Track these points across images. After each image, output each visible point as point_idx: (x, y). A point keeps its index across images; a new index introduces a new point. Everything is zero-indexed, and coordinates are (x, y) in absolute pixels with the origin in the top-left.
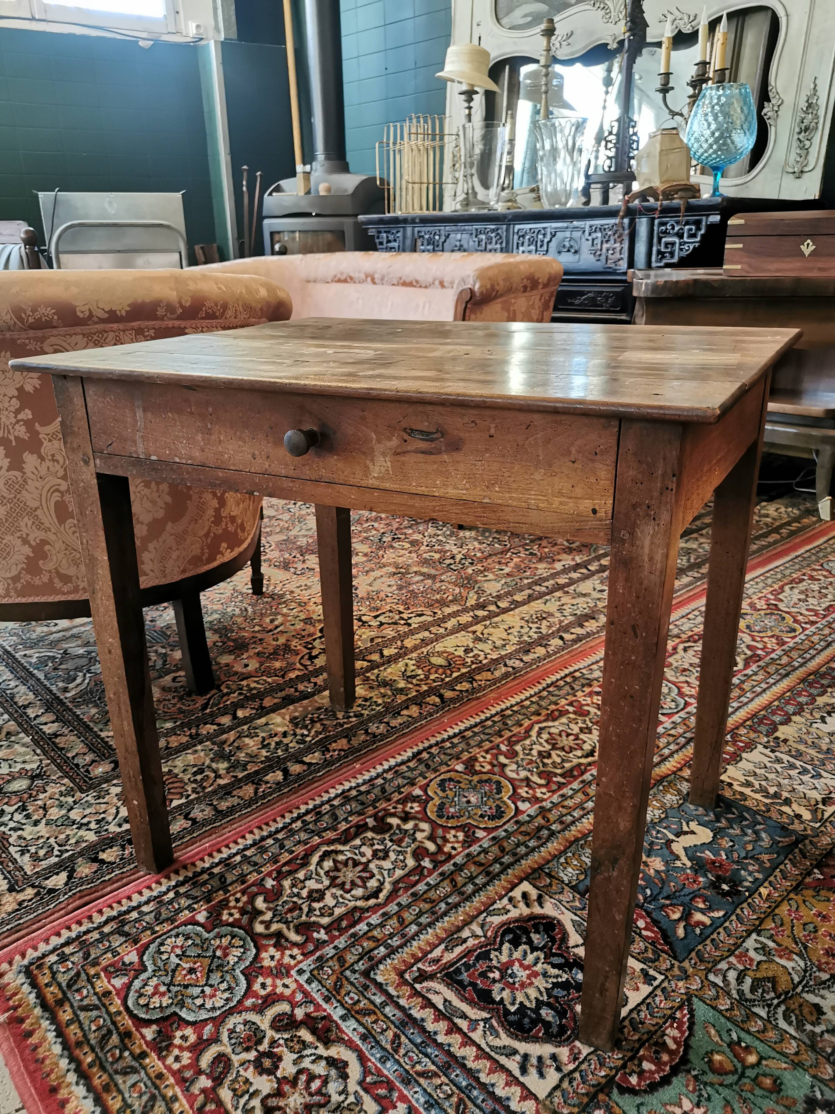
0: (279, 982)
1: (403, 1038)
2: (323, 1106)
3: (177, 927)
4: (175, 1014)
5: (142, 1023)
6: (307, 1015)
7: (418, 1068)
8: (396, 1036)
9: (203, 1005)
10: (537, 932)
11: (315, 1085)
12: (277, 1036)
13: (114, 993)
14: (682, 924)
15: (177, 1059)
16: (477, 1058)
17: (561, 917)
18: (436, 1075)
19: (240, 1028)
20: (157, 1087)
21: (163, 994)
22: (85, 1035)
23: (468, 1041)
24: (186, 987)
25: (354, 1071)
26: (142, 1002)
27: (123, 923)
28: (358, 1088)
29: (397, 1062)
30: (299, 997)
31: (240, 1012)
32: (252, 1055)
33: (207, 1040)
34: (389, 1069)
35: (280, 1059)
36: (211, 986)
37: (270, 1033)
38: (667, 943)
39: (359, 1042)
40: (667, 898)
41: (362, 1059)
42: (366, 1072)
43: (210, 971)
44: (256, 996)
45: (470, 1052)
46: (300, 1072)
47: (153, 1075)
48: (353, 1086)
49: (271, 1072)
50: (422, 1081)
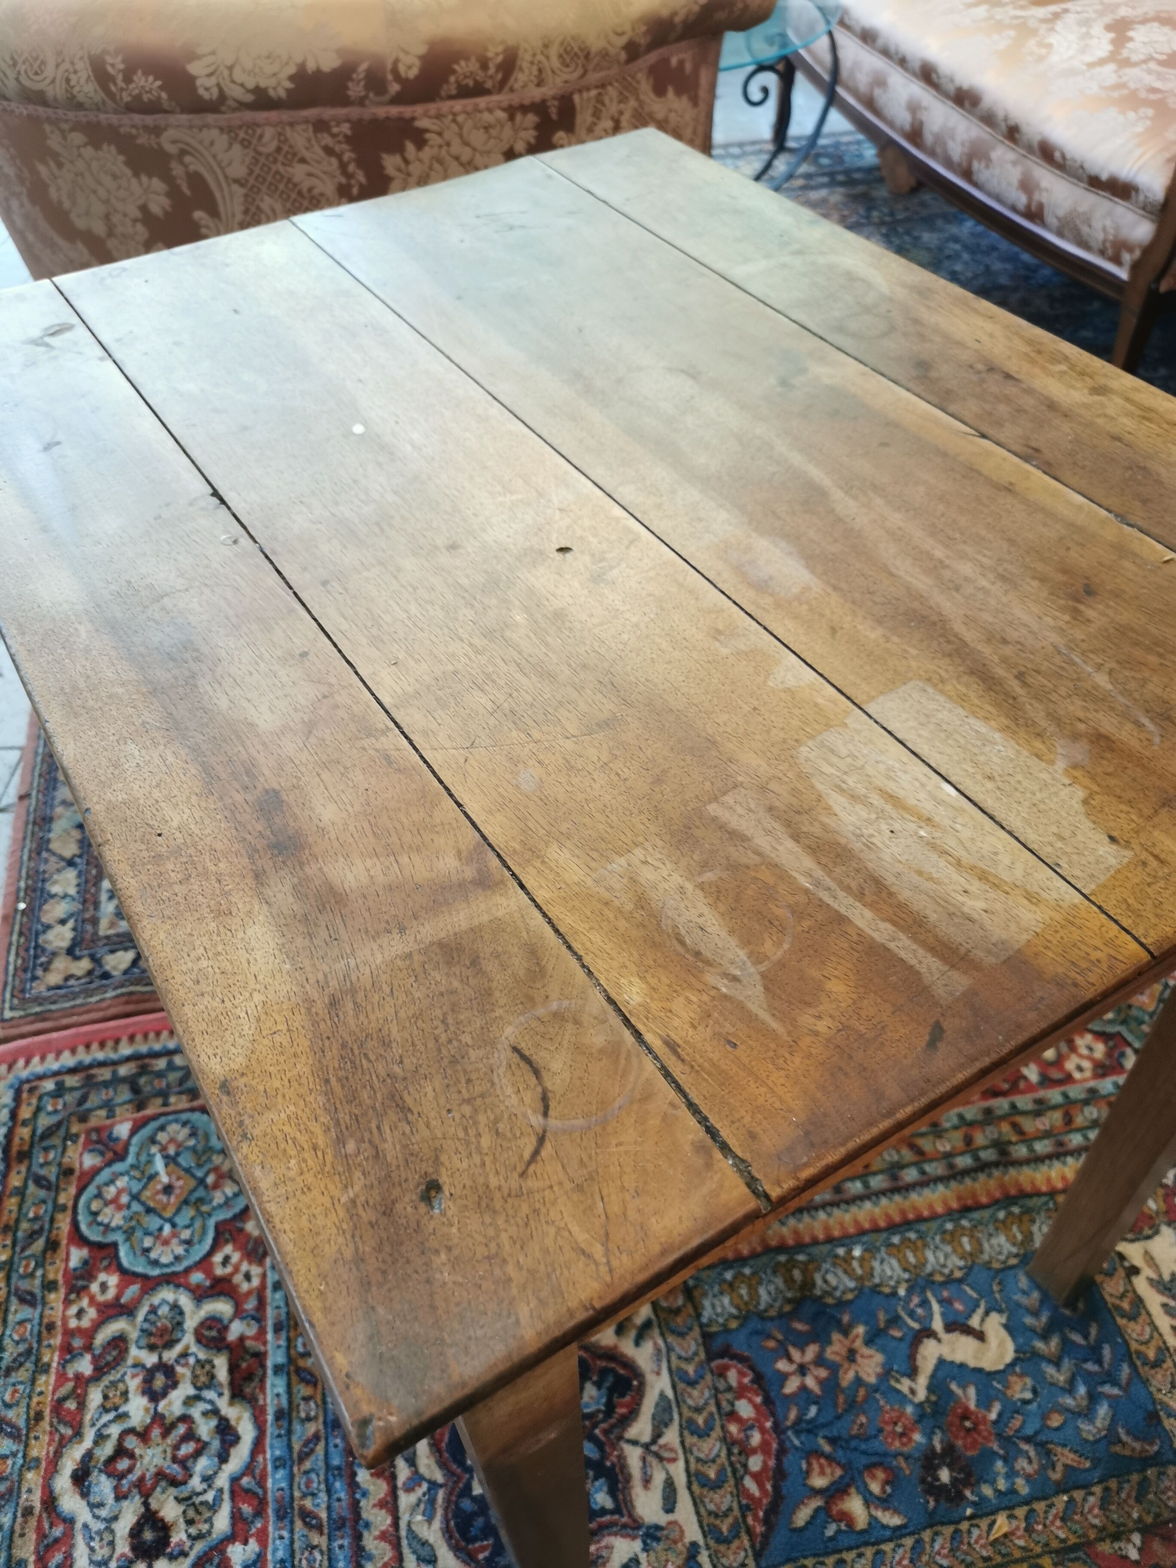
0: (245, 1267)
1: (321, 1446)
2: (175, 1484)
3: (192, 1110)
4: (115, 1245)
5: (76, 1236)
6: (242, 1339)
7: (308, 1503)
8: (316, 1437)
9: (147, 1250)
10: (598, 1385)
11: (187, 1449)
12: (194, 1349)
13: (77, 1174)
14: (817, 1502)
15: (80, 1314)
16: (383, 1536)
17: (650, 1377)
18: (319, 1528)
19: (164, 1311)
20: (39, 1342)
21: (120, 1208)
22: (17, 1221)
23: (390, 1504)
24: (149, 1210)
25: (240, 1455)
26: (95, 1206)
27: (143, 1070)
28: (226, 1487)
29: (291, 1477)
30: (251, 1305)
31: (178, 1286)
32: (150, 1359)
33: (122, 1306)
34: (276, 1481)
35: (175, 1385)
36: (174, 1225)
37: (188, 1339)
38: (766, 1521)
39: (270, 1418)
40: (832, 1441)
41: (258, 1446)
42: (249, 1469)
43: (186, 1202)
44: (209, 1272)
45: (380, 1520)
46: (185, 1418)
47: (46, 1321)
48: (222, 1481)
49: (154, 1396)
50: (299, 1524)
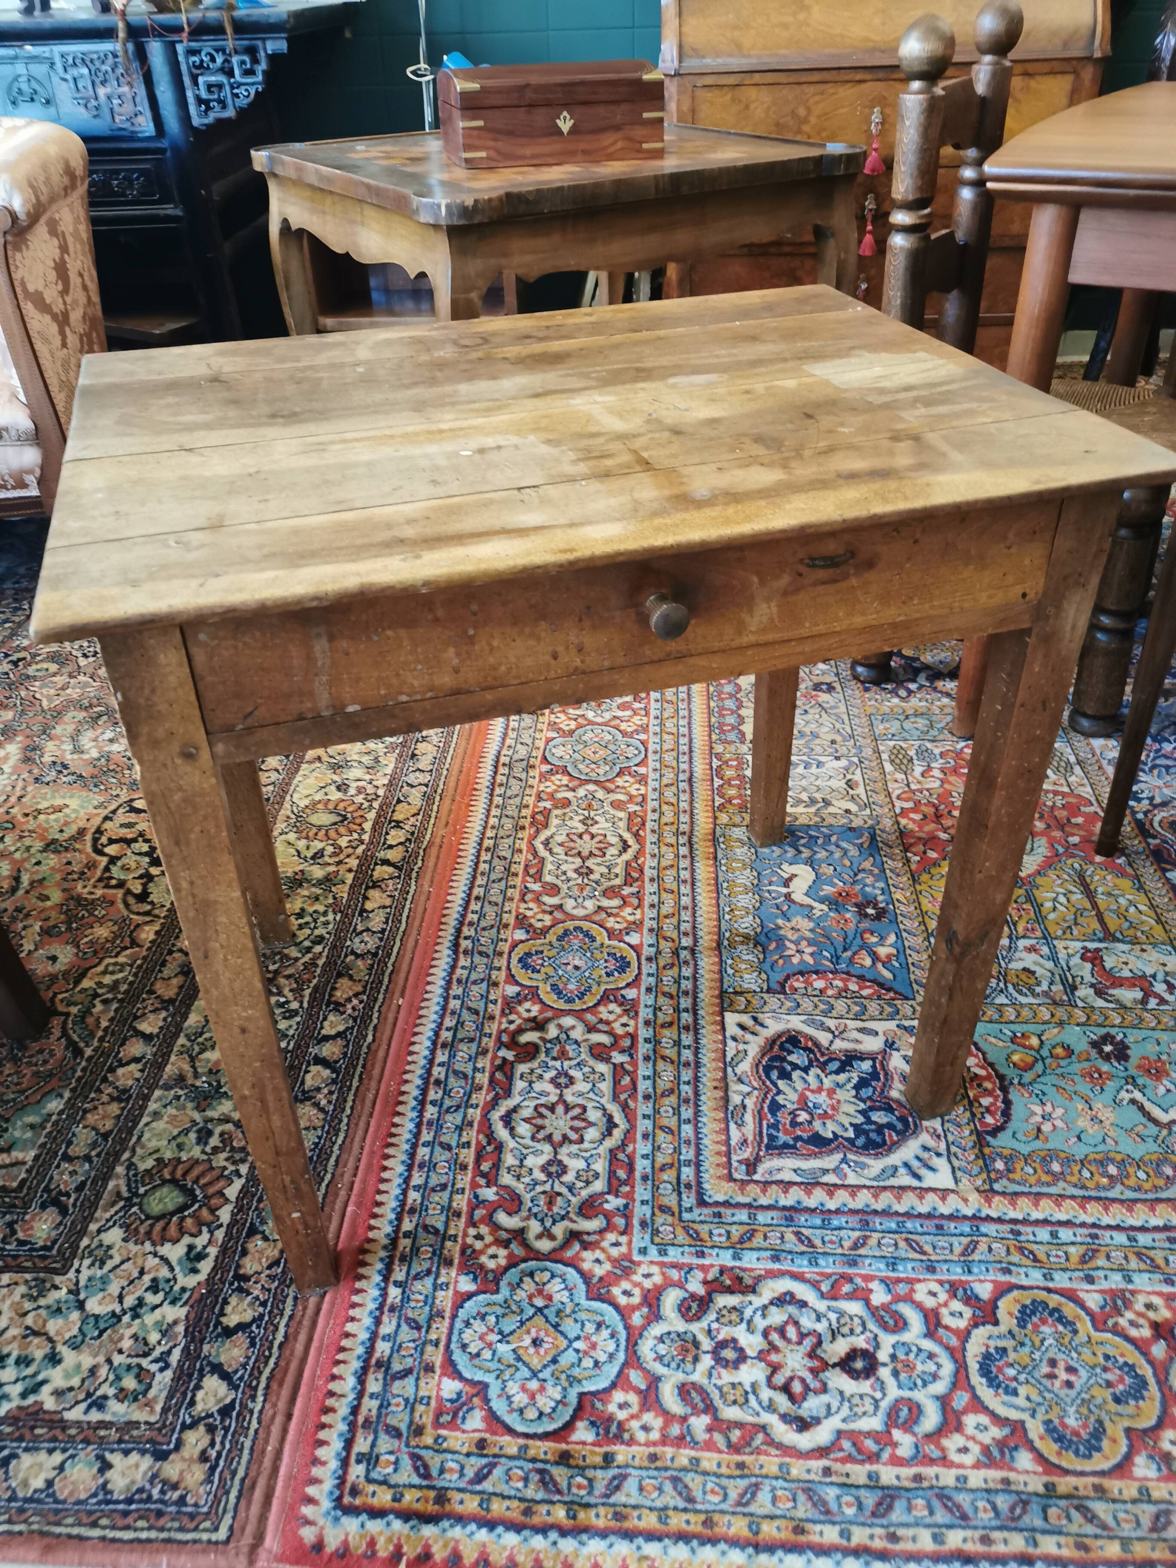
0: (637, 1278)
1: (805, 1231)
2: (819, 1343)
3: (454, 1316)
4: (581, 1395)
5: (562, 1433)
6: (705, 1282)
7: (847, 1244)
8: (797, 1234)
9: (596, 1364)
10: (790, 1052)
11: (791, 1332)
12: (704, 1324)
13: (487, 1436)
14: (879, 965)
15: (645, 1428)
16: (876, 1196)
17: (790, 1026)
18: (866, 1238)
19: (662, 1349)
20: (666, 1469)
21: (542, 1389)
22: (521, 1500)
23: (854, 1190)
24: (554, 1361)
25: (803, 1291)
26: (532, 1414)
27: (384, 1365)
28: (826, 1303)
29: (825, 1254)
30: (674, 1274)
31: (641, 1336)
32: (707, 1361)
33: (649, 1387)
34: (827, 1266)
35: (734, 1340)
36: (578, 1338)
37: (696, 1328)
38: (889, 990)
39: (776, 1266)
40: (845, 950)
41: (797, 1277)
42: (815, 1285)
43: (556, 1326)
44: (634, 1308)
45: (864, 1199)
46: (766, 1334)
47: (646, 1464)
48: (821, 1306)
49: (742, 1357)
50: (862, 1251)
